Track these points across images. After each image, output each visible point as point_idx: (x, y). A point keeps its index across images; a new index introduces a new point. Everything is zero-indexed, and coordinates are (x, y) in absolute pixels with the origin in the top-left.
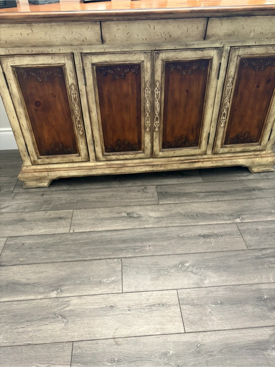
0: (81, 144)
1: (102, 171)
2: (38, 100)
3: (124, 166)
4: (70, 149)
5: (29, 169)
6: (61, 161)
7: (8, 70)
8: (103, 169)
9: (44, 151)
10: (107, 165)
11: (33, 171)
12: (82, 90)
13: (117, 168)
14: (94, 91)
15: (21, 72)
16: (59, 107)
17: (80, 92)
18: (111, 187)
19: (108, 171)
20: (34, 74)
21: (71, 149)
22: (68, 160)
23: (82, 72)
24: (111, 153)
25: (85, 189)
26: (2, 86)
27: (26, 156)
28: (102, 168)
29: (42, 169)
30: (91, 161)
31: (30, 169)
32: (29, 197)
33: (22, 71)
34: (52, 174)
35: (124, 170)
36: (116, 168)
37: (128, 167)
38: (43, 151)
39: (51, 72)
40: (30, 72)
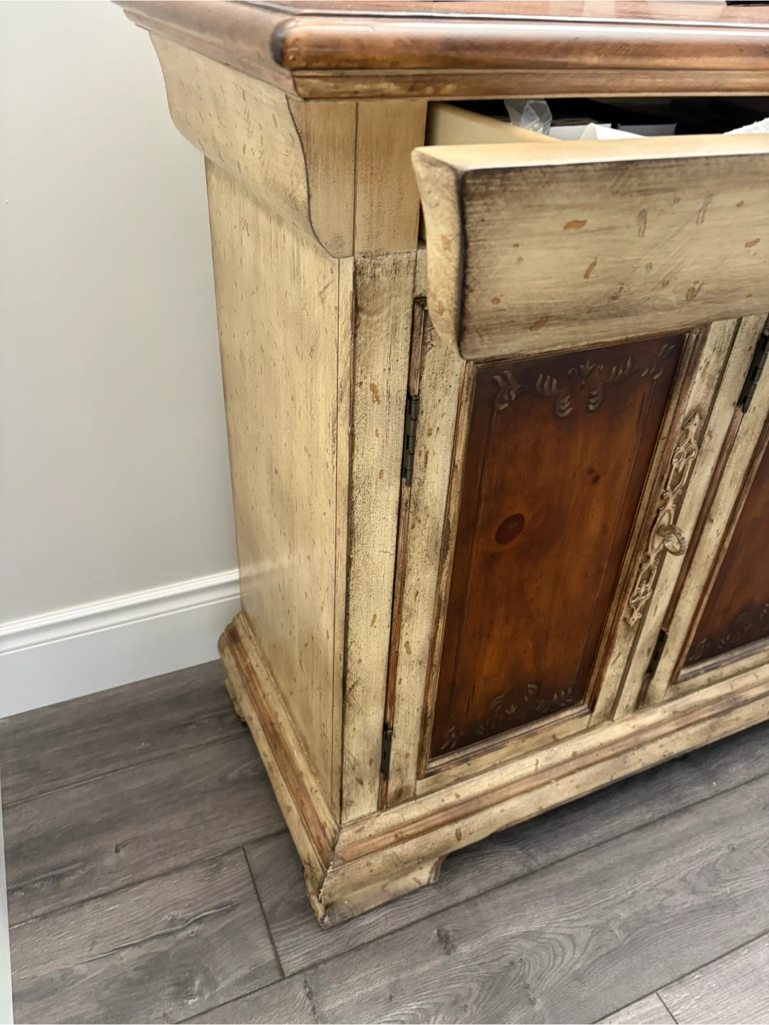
0: (614, 662)
1: (664, 749)
2: (517, 512)
3: (733, 703)
4: (559, 695)
5: (367, 834)
6: (510, 753)
7: (441, 382)
8: (665, 740)
9: (453, 736)
10: (674, 719)
11: (392, 839)
12: (717, 430)
13: (714, 720)
14: (761, 428)
15: (495, 382)
16: (593, 526)
17: (707, 438)
18: (686, 801)
19: (680, 744)
20: (555, 381)
21: (563, 693)
22: (539, 741)
23: (751, 348)
24: (700, 666)
25: (598, 845)
26: (375, 474)
27: (366, 783)
28: (661, 737)
29: (426, 817)
30: (616, 716)
31: (372, 832)
32: (393, 979)
33: (504, 377)
34: (475, 827)
35: (737, 719)
36: (709, 722)
37: (747, 702)
38: (451, 733)
39: (629, 363)
40: (541, 376)
